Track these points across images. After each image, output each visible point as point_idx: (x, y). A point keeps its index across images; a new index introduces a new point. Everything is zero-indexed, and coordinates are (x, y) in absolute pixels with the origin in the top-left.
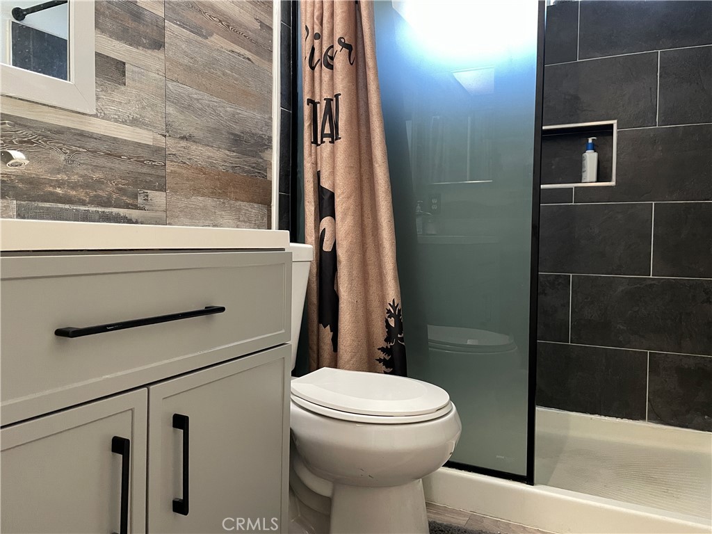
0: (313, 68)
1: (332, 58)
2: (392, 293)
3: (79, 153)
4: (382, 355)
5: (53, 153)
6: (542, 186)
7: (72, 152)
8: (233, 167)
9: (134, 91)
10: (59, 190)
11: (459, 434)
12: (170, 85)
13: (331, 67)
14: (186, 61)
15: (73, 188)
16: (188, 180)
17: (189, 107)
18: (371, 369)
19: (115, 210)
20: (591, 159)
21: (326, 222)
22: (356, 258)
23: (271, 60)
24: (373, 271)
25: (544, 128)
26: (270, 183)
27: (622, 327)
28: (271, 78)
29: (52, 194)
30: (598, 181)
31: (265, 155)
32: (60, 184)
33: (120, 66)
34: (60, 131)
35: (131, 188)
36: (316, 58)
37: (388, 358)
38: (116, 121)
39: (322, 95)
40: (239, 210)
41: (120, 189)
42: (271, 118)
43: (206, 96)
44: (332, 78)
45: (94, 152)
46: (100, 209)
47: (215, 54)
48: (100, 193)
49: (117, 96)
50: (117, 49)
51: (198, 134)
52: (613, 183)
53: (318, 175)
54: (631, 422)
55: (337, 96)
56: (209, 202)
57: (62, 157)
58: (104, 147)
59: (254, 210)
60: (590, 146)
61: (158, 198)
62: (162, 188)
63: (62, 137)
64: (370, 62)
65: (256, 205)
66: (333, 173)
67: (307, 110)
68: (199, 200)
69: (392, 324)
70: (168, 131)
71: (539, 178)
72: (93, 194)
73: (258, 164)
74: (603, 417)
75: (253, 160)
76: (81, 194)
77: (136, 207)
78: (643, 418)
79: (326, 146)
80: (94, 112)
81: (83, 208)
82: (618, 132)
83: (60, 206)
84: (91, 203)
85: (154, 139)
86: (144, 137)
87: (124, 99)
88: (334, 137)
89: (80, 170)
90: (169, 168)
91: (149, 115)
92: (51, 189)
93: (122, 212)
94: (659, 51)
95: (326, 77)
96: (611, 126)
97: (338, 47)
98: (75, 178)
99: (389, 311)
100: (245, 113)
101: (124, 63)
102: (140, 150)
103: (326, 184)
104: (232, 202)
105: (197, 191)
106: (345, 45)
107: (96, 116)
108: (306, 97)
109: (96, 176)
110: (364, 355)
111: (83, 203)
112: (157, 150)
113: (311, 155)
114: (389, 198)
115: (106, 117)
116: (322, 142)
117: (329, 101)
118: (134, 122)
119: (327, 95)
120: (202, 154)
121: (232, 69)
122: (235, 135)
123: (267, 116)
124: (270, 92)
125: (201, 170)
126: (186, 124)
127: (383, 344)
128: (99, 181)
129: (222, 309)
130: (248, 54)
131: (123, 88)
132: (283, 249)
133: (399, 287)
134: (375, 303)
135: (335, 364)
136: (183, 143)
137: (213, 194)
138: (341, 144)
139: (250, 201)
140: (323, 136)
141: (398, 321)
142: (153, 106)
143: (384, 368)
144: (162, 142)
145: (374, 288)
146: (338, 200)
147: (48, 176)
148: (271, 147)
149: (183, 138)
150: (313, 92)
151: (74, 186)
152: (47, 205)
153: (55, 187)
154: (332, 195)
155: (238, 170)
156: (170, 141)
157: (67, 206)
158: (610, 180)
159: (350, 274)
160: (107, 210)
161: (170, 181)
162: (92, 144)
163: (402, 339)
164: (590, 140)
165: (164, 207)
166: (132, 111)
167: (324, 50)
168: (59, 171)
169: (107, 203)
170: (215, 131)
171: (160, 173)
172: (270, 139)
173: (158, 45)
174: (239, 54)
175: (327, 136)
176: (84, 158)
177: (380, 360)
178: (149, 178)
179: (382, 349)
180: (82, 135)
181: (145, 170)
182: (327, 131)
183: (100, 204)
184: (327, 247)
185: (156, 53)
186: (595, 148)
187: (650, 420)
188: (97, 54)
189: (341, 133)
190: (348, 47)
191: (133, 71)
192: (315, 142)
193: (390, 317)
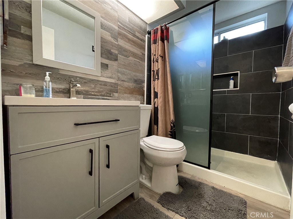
0: (154, 63)
1: (158, 60)
2: (172, 117)
3: (97, 85)
4: (170, 133)
5: (91, 85)
6: (213, 90)
7: (96, 85)
8: (135, 87)
9: (110, 71)
10: (93, 93)
11: (186, 155)
12: (119, 69)
13: (157, 62)
14: (123, 63)
15: (96, 93)
16: (123, 90)
17: (124, 74)
18: (167, 136)
19: (106, 97)
20: (232, 82)
21: (156, 100)
22: (163, 108)
23: (145, 62)
24: (167, 111)
25: (214, 75)
26: (144, 91)
27: (241, 128)
28: (145, 66)
29: (91, 94)
30: (234, 88)
31: (143, 84)
32: (93, 92)
33: (107, 65)
34: (93, 80)
35: (109, 93)
36: (154, 60)
37: (171, 134)
38: (106, 77)
39: (156, 69)
40: (136, 97)
41: (107, 93)
42: (145, 76)
43: (128, 71)
44: (158, 65)
45: (101, 85)
46: (102, 97)
47: (130, 61)
48: (102, 94)
49: (106, 72)
50: (106, 61)
51: (126, 80)
52: (238, 89)
53: (154, 88)
54: (243, 155)
55: (159, 69)
56: (129, 95)
57: (93, 86)
58: (103, 83)
59: (140, 97)
60: (231, 79)
61: (116, 95)
62: (117, 92)
63: (93, 81)
64: (167, 60)
65: (140, 96)
66: (158, 88)
67: (152, 73)
68: (126, 95)
69: (172, 126)
70: (119, 79)
71: (212, 88)
72: (100, 94)
73: (141, 86)
74: (235, 153)
75: (140, 85)
76: (98, 94)
77: (111, 97)
78: (247, 154)
79: (156, 81)
80: (100, 76)
81: (98, 97)
82: (240, 75)
83: (93, 96)
84: (100, 96)
85: (115, 81)
86: (113, 81)
87: (108, 73)
88: (158, 79)
89: (98, 89)
90: (119, 88)
91: (114, 76)
92: (91, 93)
93: (107, 98)
94: (253, 51)
95: (156, 65)
96: (238, 73)
97: (159, 57)
98: (96, 90)
99: (171, 122)
100: (138, 74)
101: (108, 65)
102: (112, 84)
103: (156, 91)
104: (134, 95)
105: (125, 93)
106: (161, 56)
107: (101, 76)
108: (152, 70)
109: (101, 90)
110: (165, 133)
111: (98, 96)
112: (115, 84)
113: (153, 84)
114: (172, 94)
115: (103, 77)
116: (155, 80)
117: (157, 70)
118: (110, 78)
119: (157, 69)
120: (126, 84)
121: (135, 64)
122: (135, 80)
123: (143, 75)
124: (145, 69)
125: (126, 88)
126: (123, 77)
127: (170, 130)
128: (102, 91)
129: (119, 120)
130: (139, 61)
131: (108, 70)
132: (139, 106)
133: (174, 116)
134: (168, 120)
135: (157, 135)
136: (122, 82)
137: (129, 93)
138: (160, 80)
139: (139, 95)
140: (156, 79)
141: (174, 125)
142: (115, 74)
143: (170, 136)
144: (117, 82)
145: (168, 116)
146: (158, 94)
147: (90, 90)
148: (144, 82)
149: (122, 81)
150: (154, 69)
151: (96, 92)
152: (90, 96)
153: (92, 92)
154: (157, 93)
155: (136, 88)
156: (119, 82)
157: (94, 97)
158: (238, 88)
159: (161, 113)
160: (104, 97)
161: (119, 91)
162: (100, 83)
163: (175, 129)
164: (232, 77)
165: (117, 97)
166: (110, 75)
167: (156, 58)
168: (93, 89)
169: (104, 96)
170: (130, 79)
171: (117, 89)
172: (144, 80)
173: (116, 60)
174: (136, 61)
175: (157, 79)
176: (99, 86)
177: (169, 134)
178: (113, 90)
179: (170, 132)
180: (98, 81)
181: (113, 88)
182: (157, 77)
183: (102, 96)
184: (156, 106)
185: (116, 62)
186: (233, 79)
187: (249, 155)
188: (101, 63)
189: (160, 78)
190: (162, 57)
191: (110, 66)
192: (154, 80)
193: (171, 123)
